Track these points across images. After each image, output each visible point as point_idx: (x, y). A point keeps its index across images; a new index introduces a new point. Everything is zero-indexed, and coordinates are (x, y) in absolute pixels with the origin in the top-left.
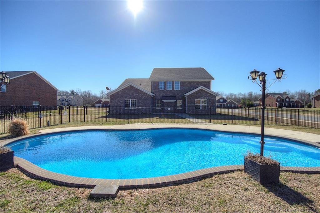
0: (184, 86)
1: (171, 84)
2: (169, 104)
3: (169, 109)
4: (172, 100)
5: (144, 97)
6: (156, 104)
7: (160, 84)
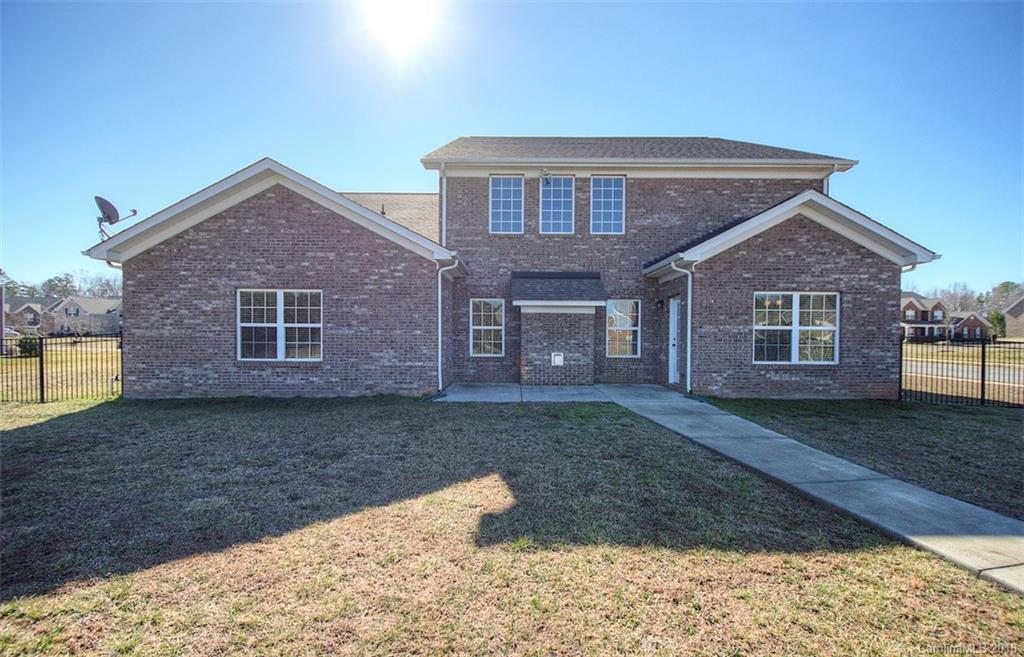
0: (652, 211)
1: (568, 194)
2: (558, 330)
3: (558, 360)
4: (582, 298)
5: (383, 276)
6: (472, 328)
7: (496, 194)
